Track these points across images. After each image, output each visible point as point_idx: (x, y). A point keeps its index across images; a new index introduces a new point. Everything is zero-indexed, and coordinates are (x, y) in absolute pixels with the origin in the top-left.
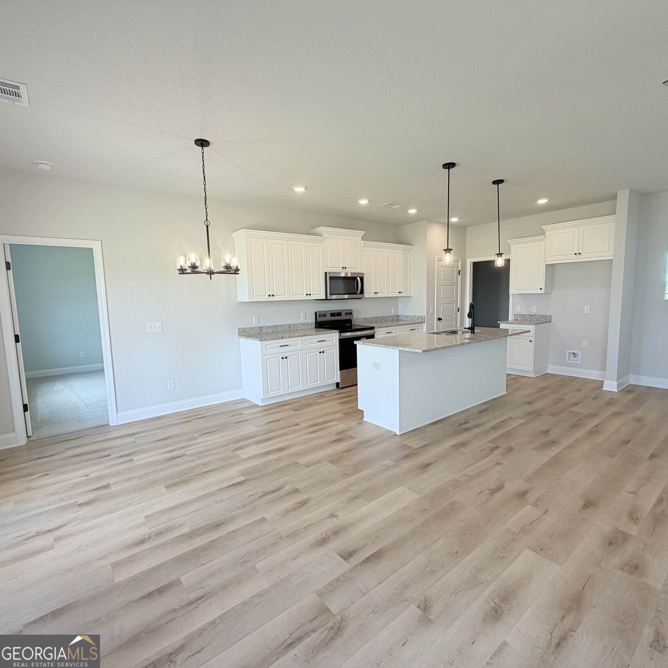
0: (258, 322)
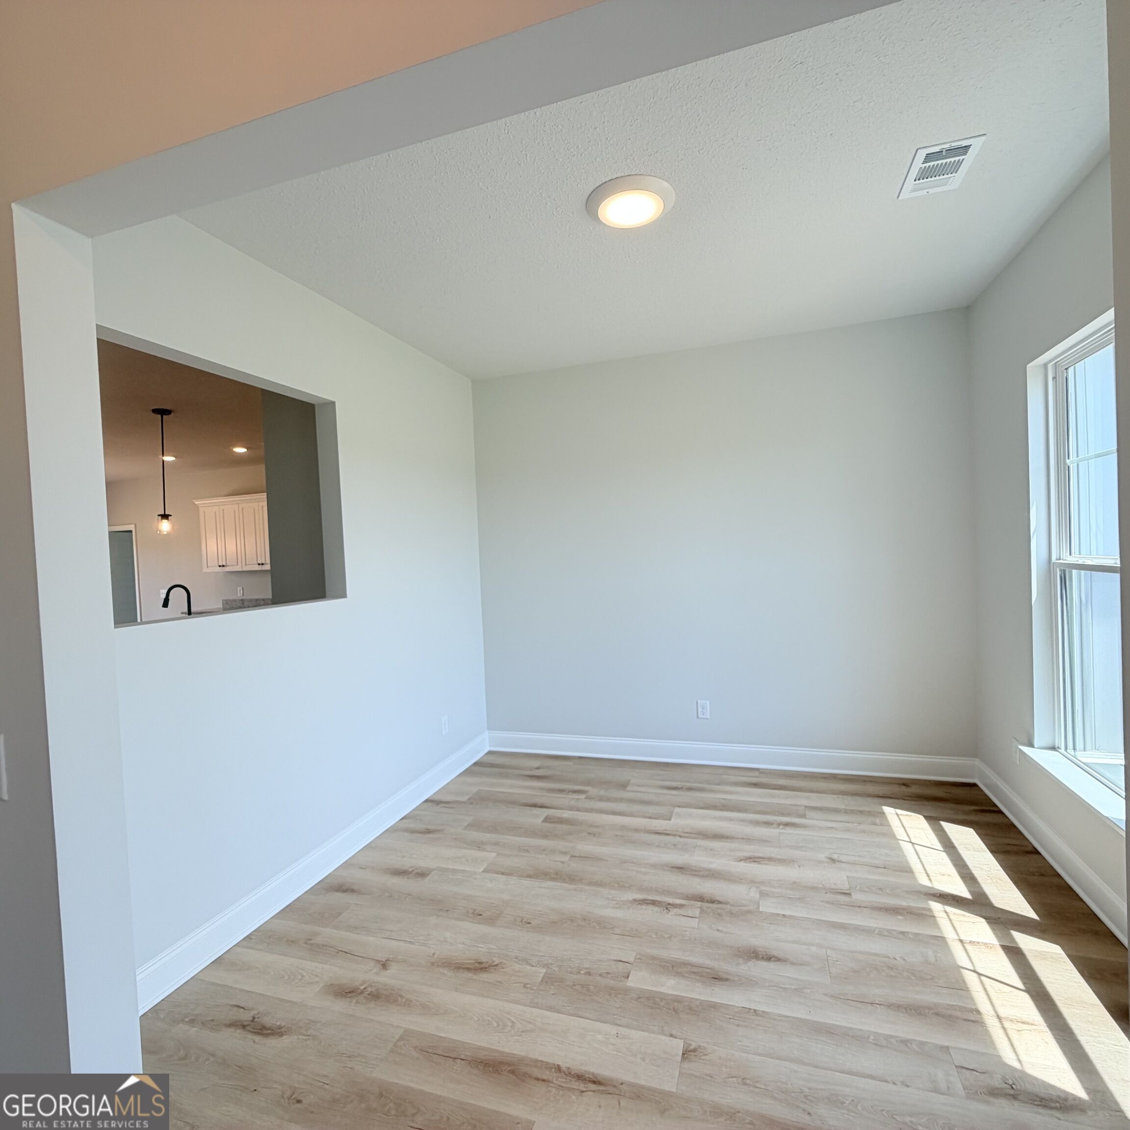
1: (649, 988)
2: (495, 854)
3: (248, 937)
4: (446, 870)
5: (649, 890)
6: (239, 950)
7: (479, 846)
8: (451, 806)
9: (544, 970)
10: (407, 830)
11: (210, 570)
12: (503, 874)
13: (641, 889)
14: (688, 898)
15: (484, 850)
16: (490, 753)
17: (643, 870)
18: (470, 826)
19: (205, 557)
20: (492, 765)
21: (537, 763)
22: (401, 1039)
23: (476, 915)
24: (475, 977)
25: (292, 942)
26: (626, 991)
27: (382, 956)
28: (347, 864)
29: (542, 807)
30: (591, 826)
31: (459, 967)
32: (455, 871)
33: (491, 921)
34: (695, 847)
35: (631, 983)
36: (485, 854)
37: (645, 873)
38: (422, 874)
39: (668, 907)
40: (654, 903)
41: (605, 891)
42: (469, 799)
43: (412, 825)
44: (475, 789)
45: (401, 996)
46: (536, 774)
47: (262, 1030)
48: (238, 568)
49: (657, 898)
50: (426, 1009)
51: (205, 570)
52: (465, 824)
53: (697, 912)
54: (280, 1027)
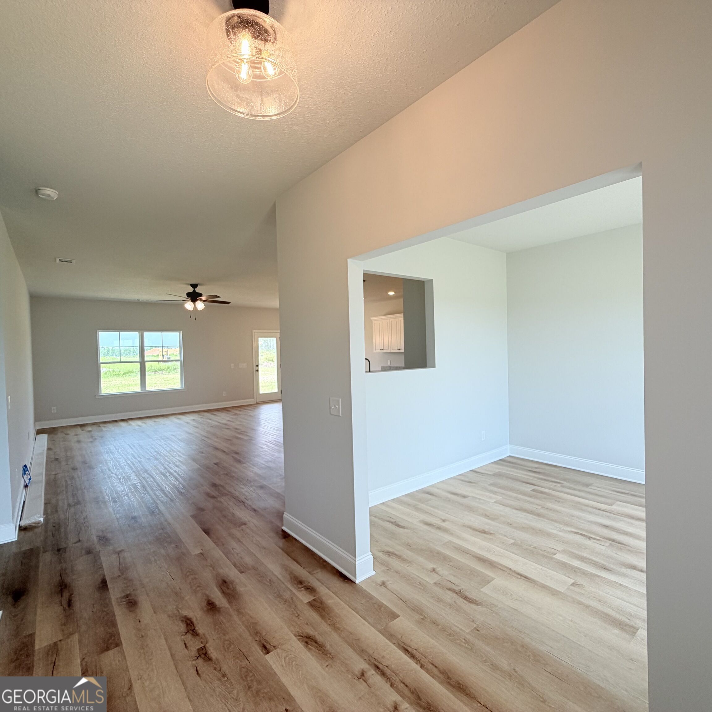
1: (565, 561)
2: (501, 498)
3: (393, 500)
4: (476, 498)
5: (581, 529)
6: (390, 502)
7: (495, 493)
8: (483, 475)
9: (513, 541)
10: (460, 480)
11: (377, 351)
12: (503, 505)
13: (577, 528)
14: (605, 538)
15: (496, 495)
16: (510, 456)
17: (582, 521)
18: (491, 484)
19: (374, 345)
20: (510, 462)
21: (536, 466)
22: (447, 542)
23: (487, 516)
24: (481, 534)
25: (409, 505)
26: (552, 558)
27: (444, 518)
28: (432, 486)
29: (533, 484)
30: (559, 498)
31: (474, 530)
32: (480, 499)
33: (493, 519)
34: (621, 520)
35: (555, 556)
36: (497, 497)
37: (582, 523)
38: (465, 497)
39: (590, 538)
40: (582, 535)
41: (556, 524)
42: (493, 474)
43: (463, 478)
44: (497, 471)
45: (449, 531)
46: (534, 470)
47: (398, 526)
48: (389, 351)
49: (586, 534)
50: (458, 537)
51: (375, 351)
52: (489, 483)
53: (607, 545)
54: (404, 527)
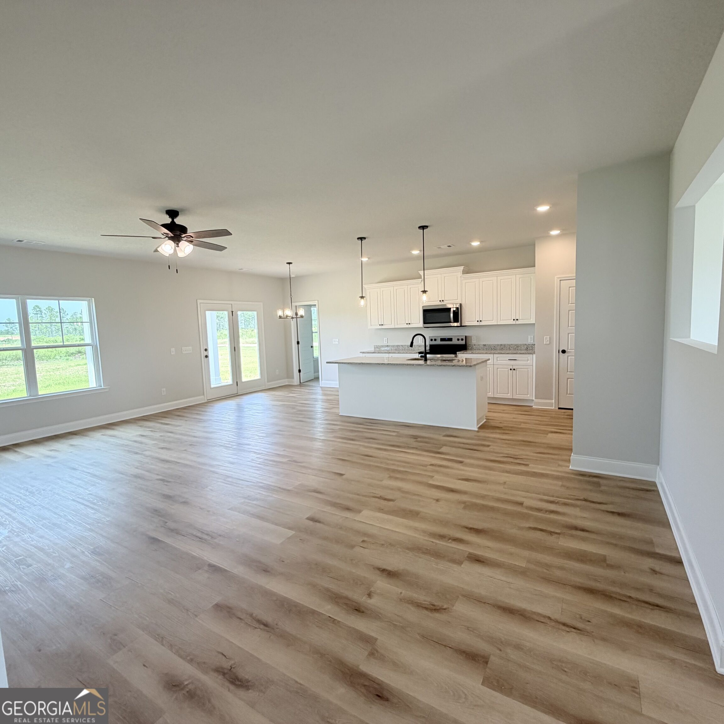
0: (387, 342)
